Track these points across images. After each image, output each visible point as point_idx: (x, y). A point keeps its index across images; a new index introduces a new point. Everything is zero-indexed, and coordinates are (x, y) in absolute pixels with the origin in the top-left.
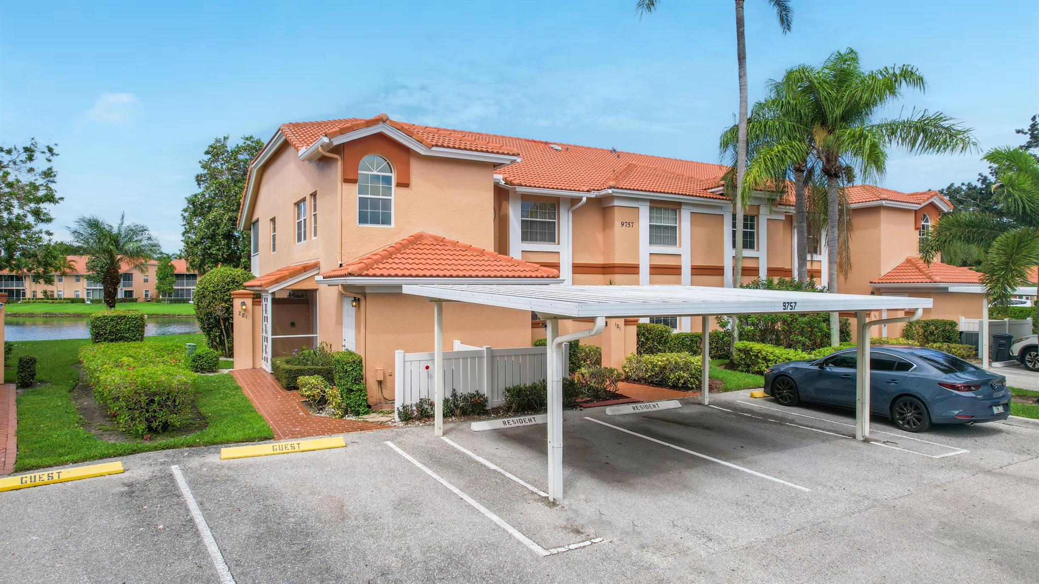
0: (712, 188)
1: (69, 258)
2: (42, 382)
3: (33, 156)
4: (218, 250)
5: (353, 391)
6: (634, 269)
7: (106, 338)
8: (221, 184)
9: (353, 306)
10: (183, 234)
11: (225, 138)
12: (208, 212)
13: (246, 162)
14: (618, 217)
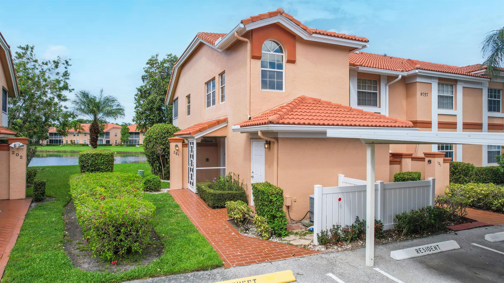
0: (476, 71)
1: (82, 125)
2: (50, 197)
3: (58, 65)
4: (154, 117)
5: (277, 217)
6: (428, 124)
7: (88, 169)
8: (155, 80)
9: (265, 148)
10: (135, 108)
11: (156, 55)
12: (149, 96)
13: (168, 68)
14: (419, 89)
